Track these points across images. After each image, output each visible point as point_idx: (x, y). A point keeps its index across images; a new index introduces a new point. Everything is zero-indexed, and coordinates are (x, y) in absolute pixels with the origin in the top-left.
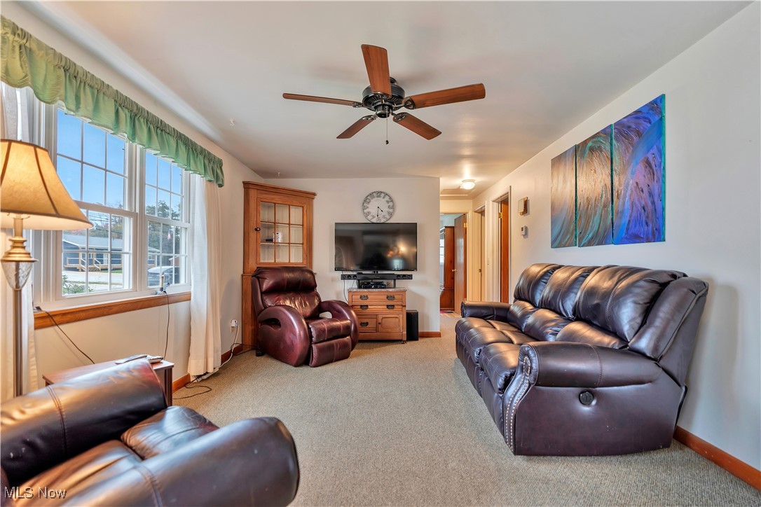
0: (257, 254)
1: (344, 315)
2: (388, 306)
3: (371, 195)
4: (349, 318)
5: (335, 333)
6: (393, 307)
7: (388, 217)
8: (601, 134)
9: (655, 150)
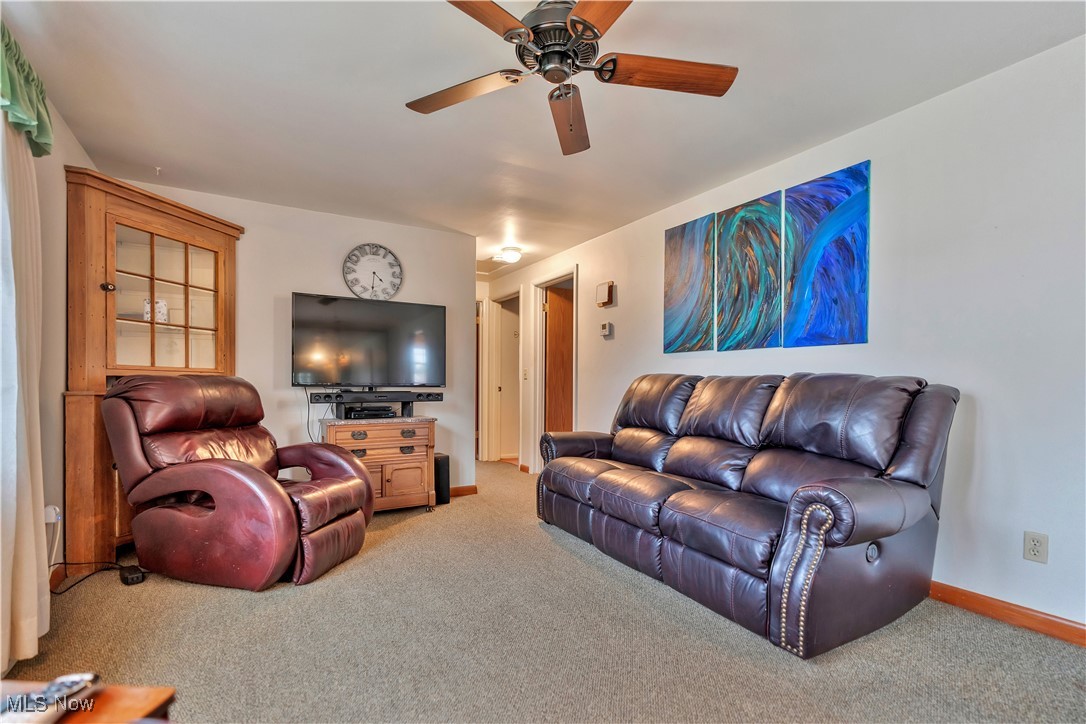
0: (107, 346)
1: (345, 471)
2: (403, 449)
3: (360, 248)
4: (355, 474)
5: (340, 509)
6: (410, 449)
7: (392, 292)
8: (761, 202)
9: (856, 230)
